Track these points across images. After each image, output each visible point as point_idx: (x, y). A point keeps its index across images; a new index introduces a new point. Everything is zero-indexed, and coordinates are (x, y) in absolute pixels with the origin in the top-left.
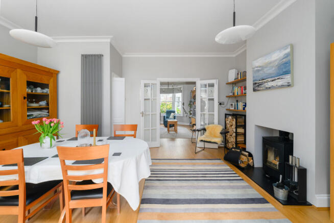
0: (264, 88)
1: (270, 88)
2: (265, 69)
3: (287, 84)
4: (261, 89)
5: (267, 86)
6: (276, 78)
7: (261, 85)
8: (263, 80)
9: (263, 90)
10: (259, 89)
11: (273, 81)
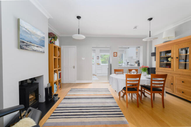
0: (31, 49)
1: (35, 50)
2: (33, 36)
3: (43, 51)
4: (29, 49)
5: (34, 49)
6: (39, 46)
7: (29, 45)
8: (31, 43)
9: (31, 50)
10: (27, 48)
11: (37, 47)
